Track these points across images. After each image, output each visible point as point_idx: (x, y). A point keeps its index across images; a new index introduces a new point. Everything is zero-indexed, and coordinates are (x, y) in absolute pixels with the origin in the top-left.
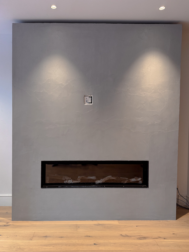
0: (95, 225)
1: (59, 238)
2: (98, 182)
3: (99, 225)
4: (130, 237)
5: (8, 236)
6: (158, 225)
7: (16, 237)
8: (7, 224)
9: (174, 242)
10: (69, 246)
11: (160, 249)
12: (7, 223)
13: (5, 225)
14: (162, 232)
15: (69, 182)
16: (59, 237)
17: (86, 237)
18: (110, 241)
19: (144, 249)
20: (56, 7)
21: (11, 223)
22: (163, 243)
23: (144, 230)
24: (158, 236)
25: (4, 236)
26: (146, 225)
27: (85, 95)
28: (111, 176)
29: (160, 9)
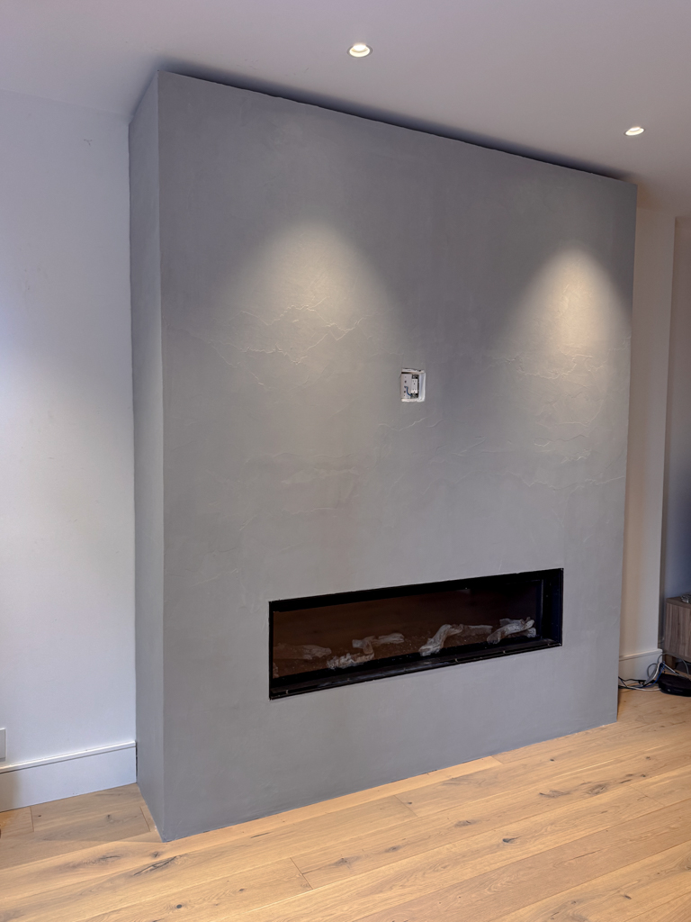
0: (444, 783)
1: (388, 854)
2: (429, 649)
3: (456, 781)
4: (568, 793)
5: (215, 901)
6: (594, 744)
7: (244, 893)
8: (158, 860)
9: (669, 778)
10: (444, 868)
11: (662, 806)
12: (156, 855)
13: (155, 867)
14: (622, 761)
15: (343, 664)
16: (387, 851)
17: (464, 828)
18: (533, 819)
19: (631, 818)
20: (368, 51)
21: (170, 851)
22: (651, 787)
23: (580, 767)
24: (624, 775)
25: (197, 906)
26: (570, 752)
27: (404, 371)
28: (449, 626)
29: (628, 133)
